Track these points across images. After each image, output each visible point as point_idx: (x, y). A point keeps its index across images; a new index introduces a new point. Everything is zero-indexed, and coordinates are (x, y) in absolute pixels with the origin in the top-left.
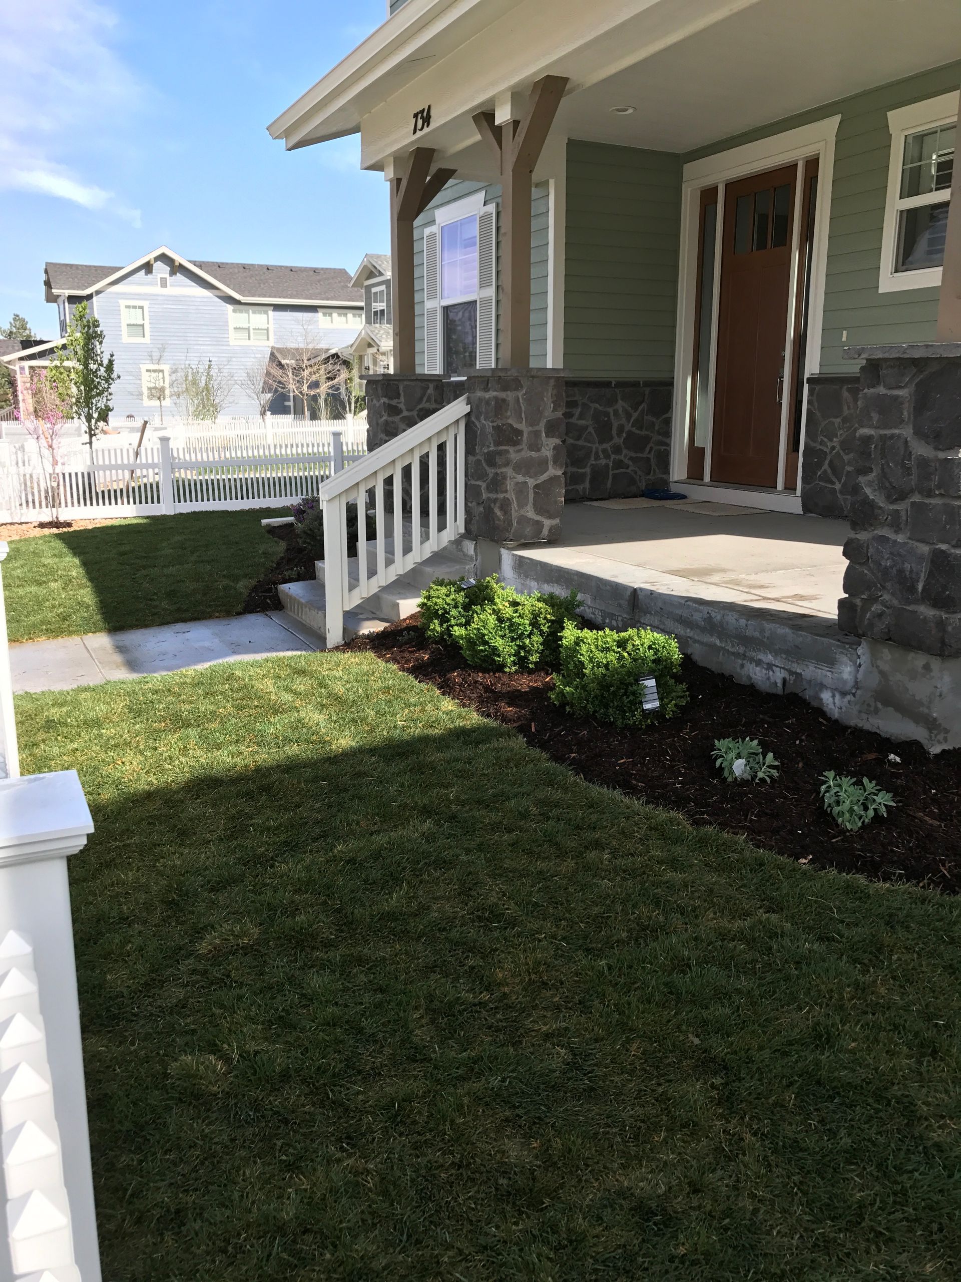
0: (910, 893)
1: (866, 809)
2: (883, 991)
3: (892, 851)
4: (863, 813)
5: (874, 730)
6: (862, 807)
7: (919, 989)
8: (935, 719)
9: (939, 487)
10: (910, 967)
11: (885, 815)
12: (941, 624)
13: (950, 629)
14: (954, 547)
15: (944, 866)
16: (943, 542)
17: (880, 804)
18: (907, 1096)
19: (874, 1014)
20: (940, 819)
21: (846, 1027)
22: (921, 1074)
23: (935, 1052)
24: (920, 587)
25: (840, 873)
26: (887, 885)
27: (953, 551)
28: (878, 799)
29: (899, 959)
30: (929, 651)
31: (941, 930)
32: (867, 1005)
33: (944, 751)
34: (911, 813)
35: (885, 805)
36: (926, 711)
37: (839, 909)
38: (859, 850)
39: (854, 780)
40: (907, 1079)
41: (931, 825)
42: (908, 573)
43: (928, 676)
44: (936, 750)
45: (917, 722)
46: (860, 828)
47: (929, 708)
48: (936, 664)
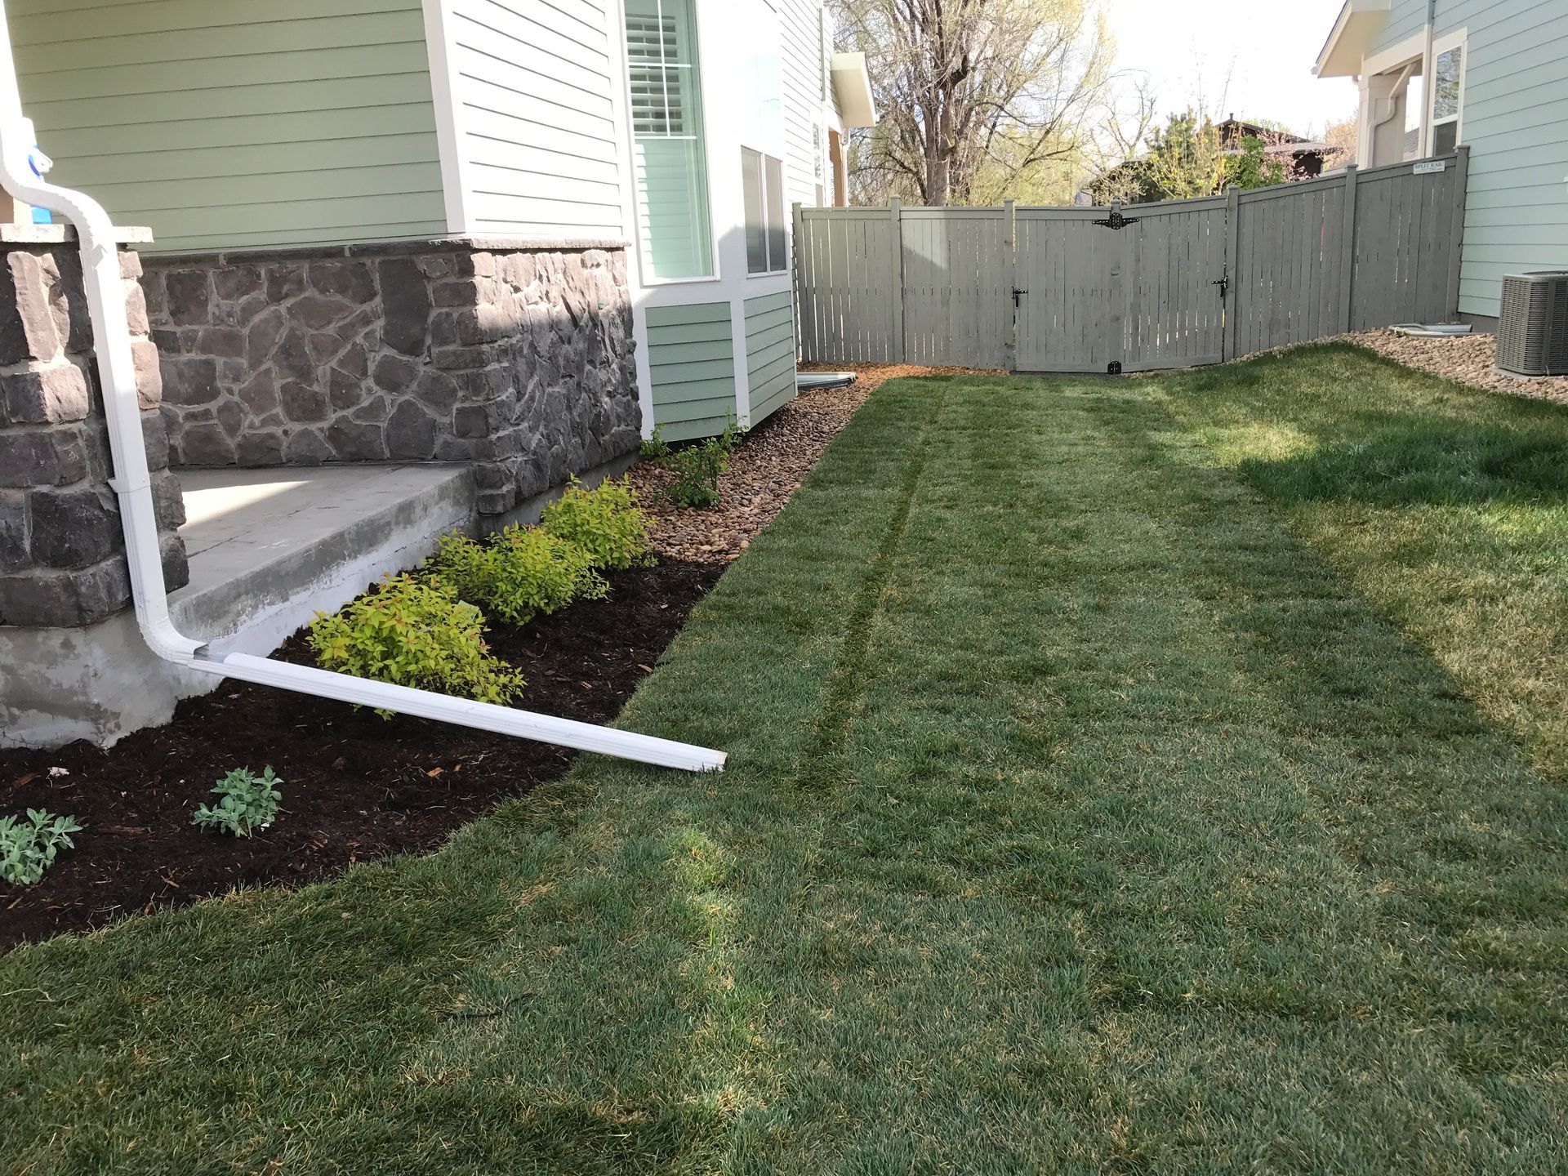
0: (136, 927)
1: (43, 848)
2: (145, 1060)
3: (96, 886)
4: (41, 856)
5: (18, 745)
6: (37, 848)
7: (187, 1033)
8: (98, 706)
9: (14, 413)
10: (169, 1012)
11: (72, 846)
12: (70, 587)
13: (83, 589)
14: (57, 486)
15: (167, 876)
16: (41, 483)
17: (61, 834)
18: (216, 1164)
19: (143, 1094)
20: (142, 822)
21: (115, 1129)
22: (223, 1129)
23: (230, 1094)
24: (27, 545)
25: (35, 943)
26: (105, 931)
27: (58, 492)
28: (56, 830)
29: (152, 1011)
30: (64, 623)
31: (190, 951)
32: (131, 1089)
33: (120, 740)
34: (105, 830)
35: (66, 833)
36: (82, 698)
37: (50, 989)
38: (51, 904)
39: (14, 818)
40: (209, 1145)
41: (135, 834)
42: (4, 532)
43: (72, 656)
44: (110, 742)
45: (75, 717)
46: (43, 876)
47: (85, 694)
48: (77, 637)
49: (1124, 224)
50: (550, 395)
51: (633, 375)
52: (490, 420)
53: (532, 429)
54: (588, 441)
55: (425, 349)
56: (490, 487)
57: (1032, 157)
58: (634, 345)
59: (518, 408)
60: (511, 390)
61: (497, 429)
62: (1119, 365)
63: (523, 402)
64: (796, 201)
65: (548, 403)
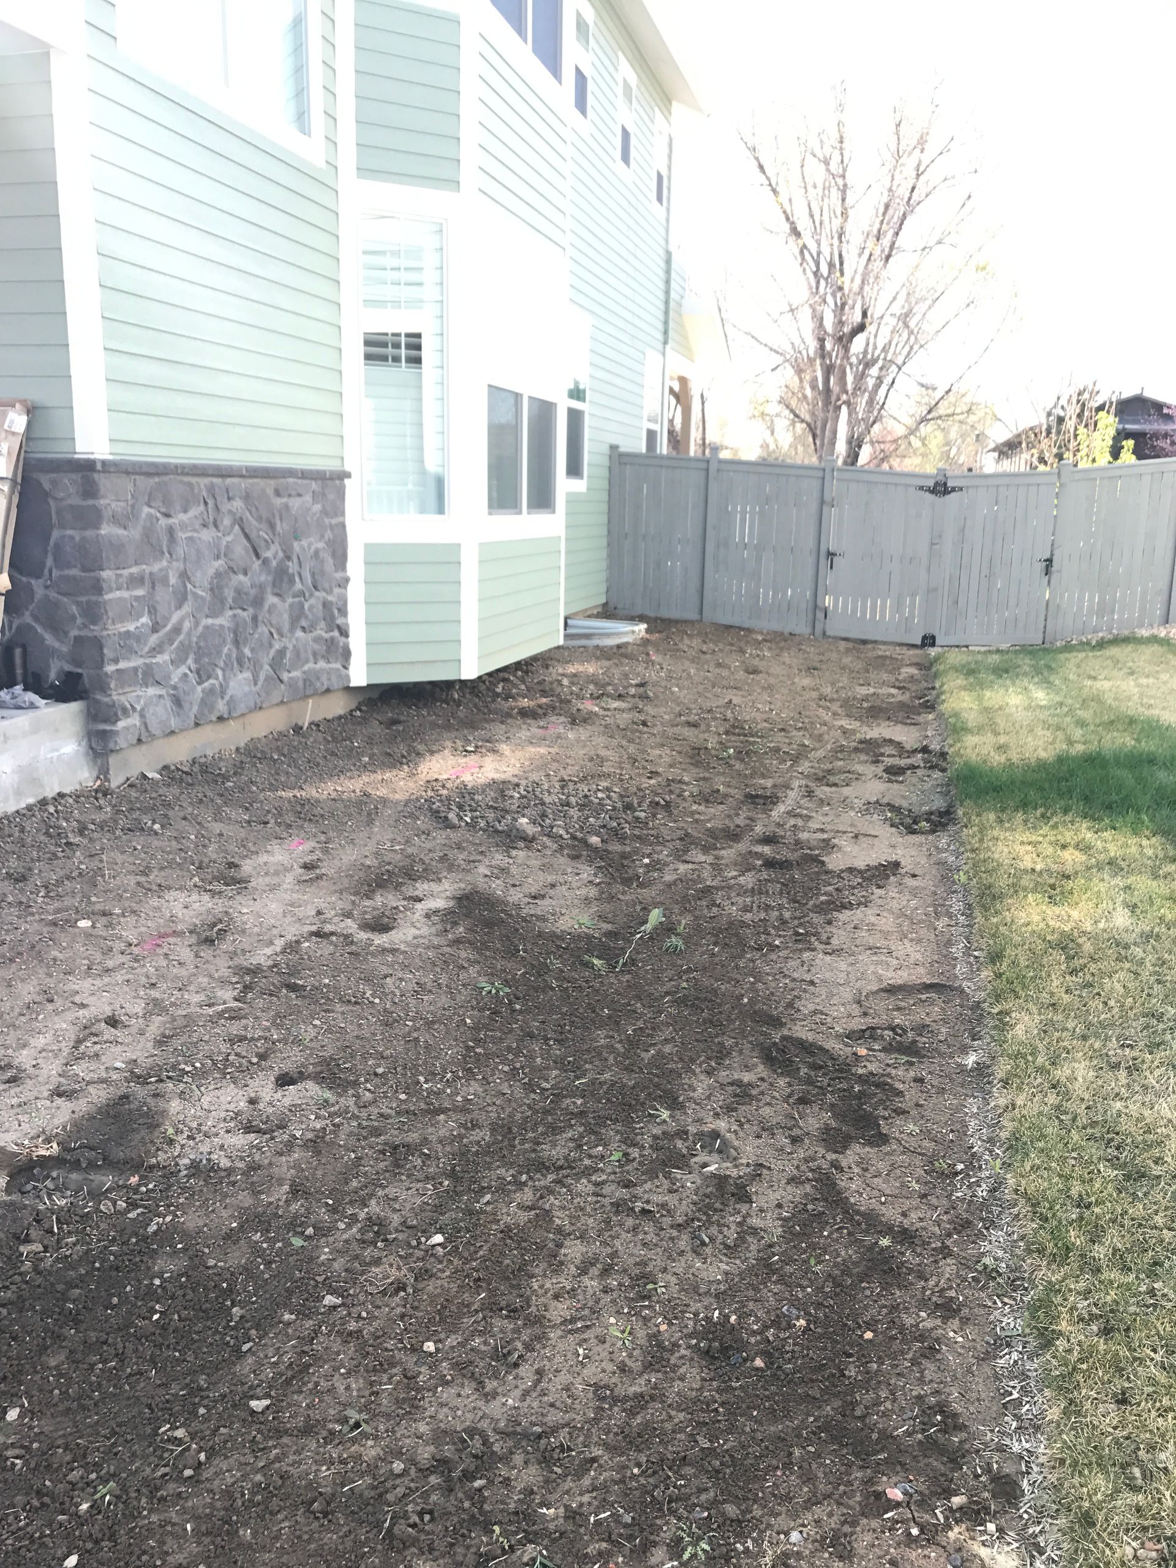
49: (949, 493)
50: (207, 627)
51: (343, 612)
52: (105, 651)
53: (176, 662)
54: (262, 676)
55: (46, 571)
56: (106, 721)
57: (929, 417)
58: (347, 580)
59: (154, 639)
60: (145, 619)
61: (116, 661)
62: (933, 638)
63: (162, 633)
64: (615, 442)
65: (203, 636)
